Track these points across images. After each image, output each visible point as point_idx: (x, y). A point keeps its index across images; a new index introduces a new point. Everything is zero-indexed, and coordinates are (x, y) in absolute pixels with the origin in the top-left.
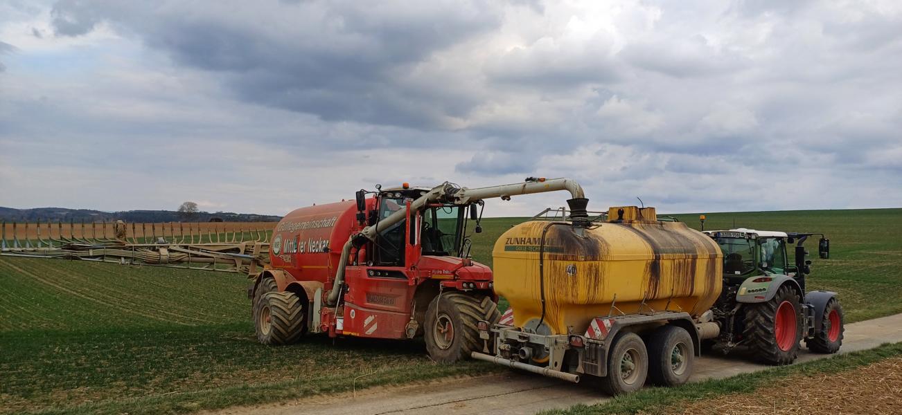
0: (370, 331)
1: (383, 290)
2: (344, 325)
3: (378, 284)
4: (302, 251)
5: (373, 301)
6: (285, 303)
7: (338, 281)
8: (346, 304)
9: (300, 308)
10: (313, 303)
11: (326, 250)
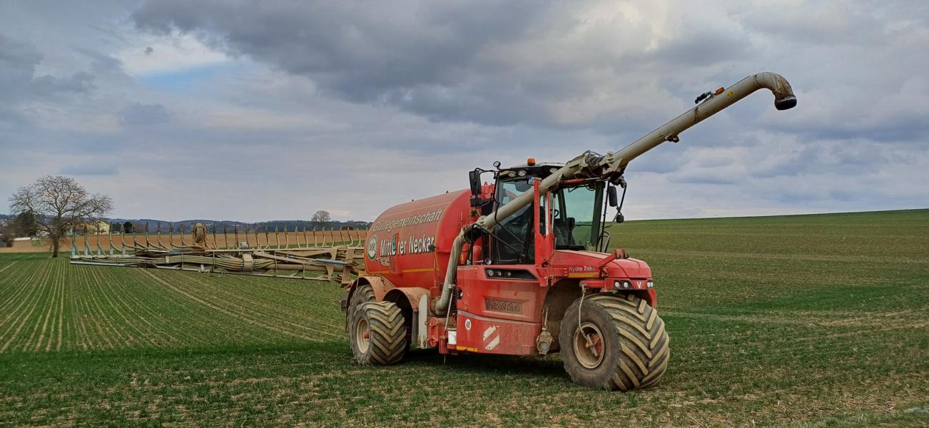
0: (492, 346)
1: (506, 294)
2: (458, 338)
3: (499, 287)
4: (402, 253)
5: (494, 308)
6: (385, 315)
7: (447, 285)
8: (459, 312)
9: (403, 320)
10: (417, 313)
11: (432, 248)
